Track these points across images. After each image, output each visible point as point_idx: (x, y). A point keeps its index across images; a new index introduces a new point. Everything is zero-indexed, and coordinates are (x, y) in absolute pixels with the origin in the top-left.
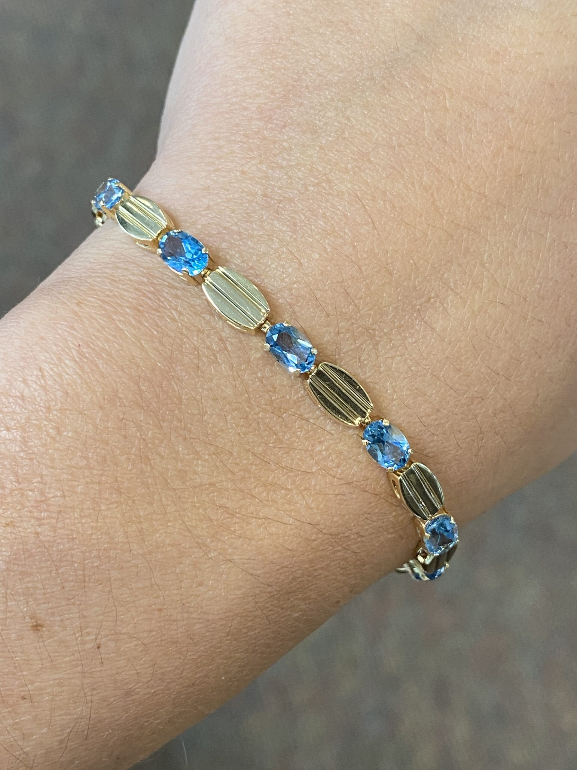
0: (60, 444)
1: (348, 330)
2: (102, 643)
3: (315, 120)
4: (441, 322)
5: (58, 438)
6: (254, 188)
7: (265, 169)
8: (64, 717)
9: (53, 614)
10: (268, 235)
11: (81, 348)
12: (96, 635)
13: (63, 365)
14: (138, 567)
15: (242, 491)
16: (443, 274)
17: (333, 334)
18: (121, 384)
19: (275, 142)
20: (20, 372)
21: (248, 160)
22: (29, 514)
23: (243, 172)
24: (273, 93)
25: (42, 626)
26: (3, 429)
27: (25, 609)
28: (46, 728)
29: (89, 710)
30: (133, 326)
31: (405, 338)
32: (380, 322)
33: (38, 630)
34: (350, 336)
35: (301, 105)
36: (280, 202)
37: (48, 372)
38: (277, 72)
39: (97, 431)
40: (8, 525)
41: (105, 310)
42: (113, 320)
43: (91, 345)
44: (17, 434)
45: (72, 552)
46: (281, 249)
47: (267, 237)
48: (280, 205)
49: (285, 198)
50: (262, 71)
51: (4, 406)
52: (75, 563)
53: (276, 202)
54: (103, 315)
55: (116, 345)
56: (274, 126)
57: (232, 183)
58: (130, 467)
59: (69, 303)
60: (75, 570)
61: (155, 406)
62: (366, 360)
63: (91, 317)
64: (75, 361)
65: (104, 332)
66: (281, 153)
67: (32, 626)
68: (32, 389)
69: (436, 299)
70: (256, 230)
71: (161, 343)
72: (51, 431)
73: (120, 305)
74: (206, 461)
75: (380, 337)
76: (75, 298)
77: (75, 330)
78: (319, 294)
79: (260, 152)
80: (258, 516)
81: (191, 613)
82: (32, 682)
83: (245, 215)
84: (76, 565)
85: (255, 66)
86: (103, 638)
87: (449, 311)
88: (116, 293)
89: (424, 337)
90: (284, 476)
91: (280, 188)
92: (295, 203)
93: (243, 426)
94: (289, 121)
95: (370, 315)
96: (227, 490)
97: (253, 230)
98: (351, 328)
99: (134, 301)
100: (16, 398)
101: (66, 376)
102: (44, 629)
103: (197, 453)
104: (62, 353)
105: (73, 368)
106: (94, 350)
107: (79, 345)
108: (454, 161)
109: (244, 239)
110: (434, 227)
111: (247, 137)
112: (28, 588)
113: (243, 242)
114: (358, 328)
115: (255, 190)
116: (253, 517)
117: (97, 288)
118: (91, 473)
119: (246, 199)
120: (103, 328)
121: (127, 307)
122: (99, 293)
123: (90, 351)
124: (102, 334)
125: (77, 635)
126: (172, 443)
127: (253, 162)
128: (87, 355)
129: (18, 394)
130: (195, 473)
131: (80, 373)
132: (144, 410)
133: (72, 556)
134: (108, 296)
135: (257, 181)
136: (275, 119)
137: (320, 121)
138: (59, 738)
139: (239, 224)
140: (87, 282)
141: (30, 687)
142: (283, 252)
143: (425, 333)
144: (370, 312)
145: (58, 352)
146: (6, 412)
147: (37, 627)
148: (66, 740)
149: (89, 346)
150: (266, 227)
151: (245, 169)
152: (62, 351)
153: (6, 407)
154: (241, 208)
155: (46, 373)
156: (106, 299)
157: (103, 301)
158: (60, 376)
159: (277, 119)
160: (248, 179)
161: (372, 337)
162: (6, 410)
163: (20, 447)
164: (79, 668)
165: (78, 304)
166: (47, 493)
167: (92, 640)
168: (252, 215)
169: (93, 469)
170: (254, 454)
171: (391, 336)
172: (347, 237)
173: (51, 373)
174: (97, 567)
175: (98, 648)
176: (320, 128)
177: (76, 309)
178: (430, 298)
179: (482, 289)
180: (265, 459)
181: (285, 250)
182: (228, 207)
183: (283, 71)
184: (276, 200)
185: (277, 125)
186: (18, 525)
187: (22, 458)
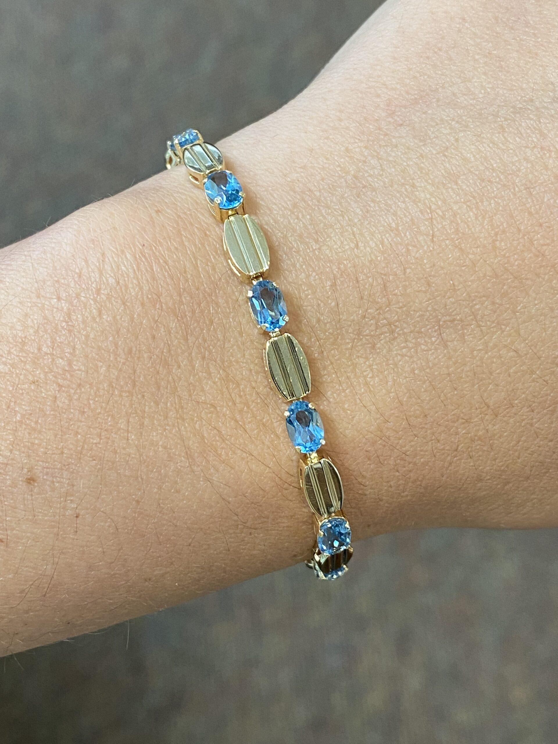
0: (98, 325)
1: (373, 318)
2: (81, 514)
3: (430, 130)
4: (455, 343)
5: (98, 320)
6: (349, 167)
7: (366, 154)
8: (31, 570)
9: (47, 474)
10: (342, 211)
11: (145, 248)
12: (77, 504)
13: (124, 257)
14: (129, 456)
15: (236, 421)
16: (475, 305)
17: (359, 316)
18: (167, 290)
19: (386, 135)
20: (85, 251)
21: (357, 141)
22: (54, 379)
23: (347, 150)
24: (408, 93)
25: (34, 480)
26: (54, 297)
27: (25, 461)
28: (12, 575)
29: (53, 571)
30: (195, 245)
31: (420, 344)
32: (404, 322)
33: (30, 483)
34: (374, 323)
35: (426, 113)
36: (365, 187)
37: (109, 259)
38: (421, 76)
39: (132, 323)
40: (34, 383)
41: (178, 224)
42: (181, 234)
43: (154, 248)
44: (64, 305)
45: (79, 424)
46: (347, 228)
47: (340, 213)
48: (363, 190)
49: (370, 185)
50: (410, 70)
51: (62, 277)
52: (79, 434)
53: (361, 186)
54: (174, 228)
55: (175, 257)
56: (393, 121)
57: (333, 155)
58: (150, 365)
59: (149, 208)
60: (77, 441)
61: (189, 319)
62: (379, 348)
63: (163, 226)
64: (135, 257)
65: (169, 243)
66: (386, 146)
67: (27, 479)
68: (90, 270)
69: (459, 322)
70: (334, 203)
71: (214, 269)
72: (94, 311)
73: (191, 224)
74: (215, 383)
75: (399, 334)
76: (156, 206)
77: (145, 231)
78: (361, 277)
79: (370, 138)
80: (244, 450)
81: (163, 514)
82: (13, 529)
83: (331, 186)
84: (79, 436)
85: (406, 63)
86: (83, 510)
87: (466, 337)
88: (193, 214)
89: (436, 349)
90: (277, 422)
91: (370, 176)
92: (376, 193)
93: (256, 364)
94: (408, 122)
95: (397, 312)
96: (224, 415)
97: (331, 201)
98: (377, 316)
99: (205, 225)
100: (73, 273)
101: (123, 268)
102: (36, 484)
103: (209, 374)
104: (127, 246)
105: (131, 262)
106: (154, 253)
107: (144, 245)
108: (530, 213)
109: (321, 206)
110: (485, 261)
111: (366, 120)
112: (33, 444)
113: (319, 208)
114: (383, 319)
115: (349, 169)
116: (239, 449)
117: (179, 204)
118: (116, 358)
119: (338, 173)
120: (170, 238)
121: (197, 227)
122: (178, 208)
123: (151, 252)
124: (167, 243)
125: (62, 499)
126: (191, 357)
127: (360, 144)
128: (147, 255)
129: (77, 271)
130: (203, 390)
131: (135, 268)
132: (178, 319)
133: (79, 427)
134: (185, 213)
135: (355, 162)
136: (397, 115)
137: (433, 133)
138: (22, 587)
139: (322, 191)
140: (173, 196)
141: (9, 532)
142: (347, 231)
143: (437, 346)
144: (398, 310)
145: (123, 245)
146: (62, 284)
147: (30, 480)
148: (26, 591)
149: (152, 249)
150: (343, 204)
151: (350, 147)
152: (127, 245)
153: (64, 279)
154: (331, 179)
155: (107, 260)
156: (182, 216)
157: (179, 217)
158: (118, 267)
159: (398, 116)
160: (348, 157)
161: (392, 332)
162: (63, 281)
163: (64, 317)
164: (56, 530)
165: (158, 212)
166: (75, 365)
167: (73, 508)
168: (337, 189)
169: (119, 356)
170: (258, 393)
171: (408, 338)
172: (405, 239)
173: (111, 259)
174: (96, 443)
175: (77, 517)
176: (430, 139)
177: (154, 215)
178: (454, 320)
179: (503, 332)
180: (266, 402)
181: (350, 230)
182: (320, 173)
183: (426, 77)
184: (363, 184)
185: (396, 120)
186: (41, 385)
187: (63, 327)
